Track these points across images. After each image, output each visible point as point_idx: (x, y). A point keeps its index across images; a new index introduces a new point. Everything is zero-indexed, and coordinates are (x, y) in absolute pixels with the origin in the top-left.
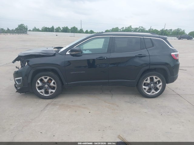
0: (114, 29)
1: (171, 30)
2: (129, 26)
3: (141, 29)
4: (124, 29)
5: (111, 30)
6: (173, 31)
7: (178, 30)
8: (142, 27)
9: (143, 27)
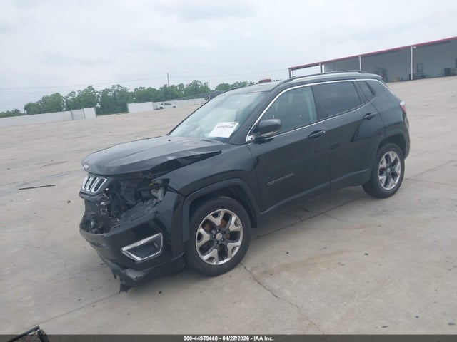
0: (47, 98)
1: (181, 85)
2: (86, 87)
3: (117, 91)
4: (76, 96)
5: (40, 102)
6: (185, 87)
7: (195, 84)
8: (119, 86)
9: (121, 86)
